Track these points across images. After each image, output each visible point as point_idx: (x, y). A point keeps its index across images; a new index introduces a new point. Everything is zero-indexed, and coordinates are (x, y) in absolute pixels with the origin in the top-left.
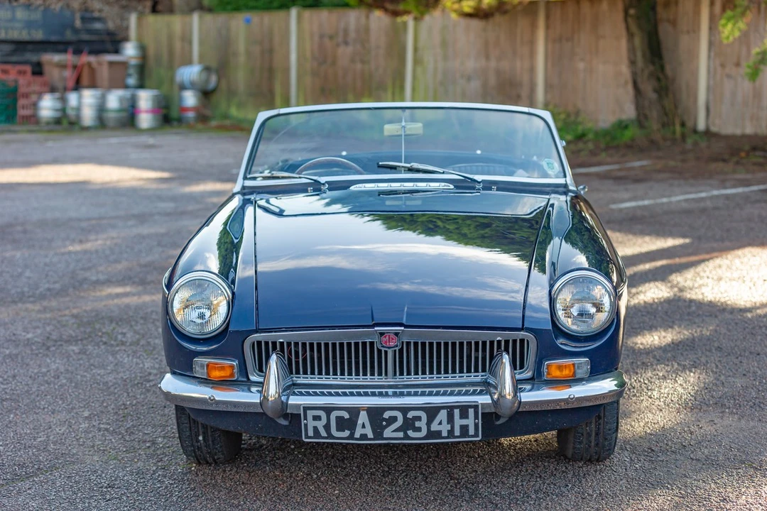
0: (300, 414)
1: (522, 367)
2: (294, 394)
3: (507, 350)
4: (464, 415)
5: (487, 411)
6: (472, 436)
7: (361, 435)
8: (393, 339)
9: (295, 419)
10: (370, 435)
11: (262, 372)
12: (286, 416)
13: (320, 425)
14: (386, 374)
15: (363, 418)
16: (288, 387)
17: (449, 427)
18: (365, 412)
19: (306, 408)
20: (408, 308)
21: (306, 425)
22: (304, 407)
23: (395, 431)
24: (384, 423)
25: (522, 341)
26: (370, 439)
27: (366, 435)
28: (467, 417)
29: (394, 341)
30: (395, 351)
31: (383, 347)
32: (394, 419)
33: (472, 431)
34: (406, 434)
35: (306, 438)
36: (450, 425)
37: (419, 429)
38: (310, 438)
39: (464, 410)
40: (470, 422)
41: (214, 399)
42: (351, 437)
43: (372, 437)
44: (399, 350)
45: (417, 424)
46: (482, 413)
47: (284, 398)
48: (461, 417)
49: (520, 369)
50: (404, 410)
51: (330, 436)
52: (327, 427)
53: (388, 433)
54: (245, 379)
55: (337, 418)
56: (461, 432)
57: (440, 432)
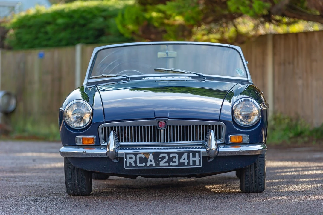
0: (123, 157)
1: (220, 138)
2: (120, 149)
3: (213, 129)
4: (194, 156)
5: (204, 155)
6: (198, 165)
7: (150, 165)
8: (163, 124)
9: (121, 159)
10: (154, 165)
11: (106, 141)
12: (117, 158)
13: (132, 161)
14: (161, 141)
15: (151, 157)
16: (118, 147)
17: (188, 161)
18: (152, 155)
19: (126, 154)
20: (170, 114)
21: (126, 161)
23: (165, 163)
24: (160, 159)
25: (220, 126)
26: (154, 167)
27: (152, 165)
28: (195, 157)
29: (164, 125)
30: (165, 130)
31: (159, 127)
32: (164, 158)
33: (198, 163)
34: (169, 164)
35: (126, 167)
36: (188, 160)
37: (175, 162)
38: (128, 167)
39: (194, 153)
40: (197, 159)
41: (85, 152)
42: (146, 166)
43: (155, 166)
44: (166, 129)
45: (174, 160)
46: (202, 156)
47: (116, 151)
48: (193, 157)
49: (219, 139)
50: (168, 154)
51: (137, 166)
52: (135, 162)
53: (161, 164)
54: (99, 145)
55: (140, 158)
56: (193, 164)
57: (184, 163)
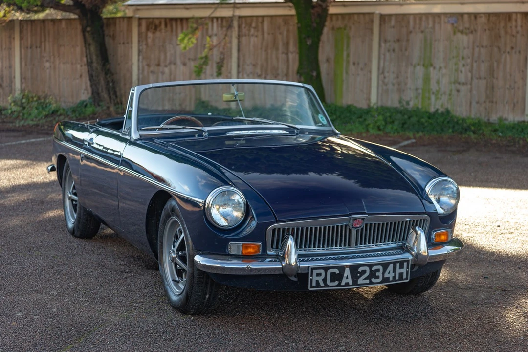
0: (308, 273)
4: (401, 267)
6: (405, 279)
7: (346, 283)
8: (360, 222)
9: (304, 276)
10: (351, 283)
12: (297, 275)
13: (320, 279)
15: (347, 272)
17: (393, 275)
18: (348, 269)
19: (313, 269)
21: (312, 280)
22: (312, 268)
23: (365, 279)
24: (359, 275)
26: (351, 286)
27: (349, 283)
28: (403, 268)
31: (353, 227)
32: (364, 272)
33: (405, 277)
34: (370, 281)
35: (311, 288)
36: (394, 273)
38: (314, 287)
39: (401, 263)
40: (404, 271)
41: (250, 268)
42: (339, 285)
43: (352, 284)
44: (361, 229)
45: (377, 274)
48: (400, 268)
50: (370, 266)
51: (326, 285)
52: (325, 280)
53: (360, 281)
54: (265, 254)
55: (332, 273)
56: (399, 277)
57: (389, 278)
